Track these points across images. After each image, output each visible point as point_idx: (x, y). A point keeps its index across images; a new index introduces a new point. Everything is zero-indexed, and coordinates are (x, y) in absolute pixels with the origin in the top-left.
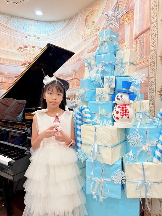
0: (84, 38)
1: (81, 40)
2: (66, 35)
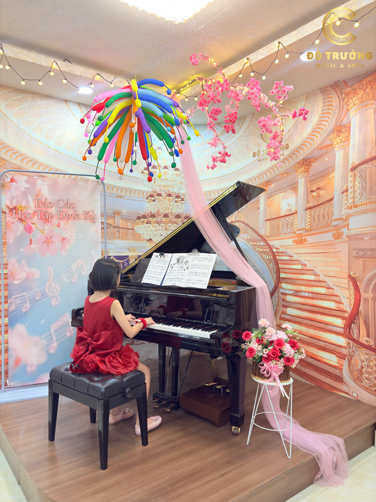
0: (257, 157)
1: (251, 159)
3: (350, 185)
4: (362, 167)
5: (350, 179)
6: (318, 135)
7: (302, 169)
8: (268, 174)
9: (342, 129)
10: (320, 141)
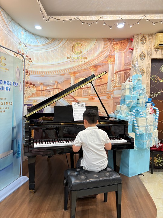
2: (48, 50)
3: (114, 78)
4: (119, 72)
5: (114, 76)
6: (102, 57)
7: (94, 69)
8: (76, 69)
9: (112, 57)
10: (102, 59)
